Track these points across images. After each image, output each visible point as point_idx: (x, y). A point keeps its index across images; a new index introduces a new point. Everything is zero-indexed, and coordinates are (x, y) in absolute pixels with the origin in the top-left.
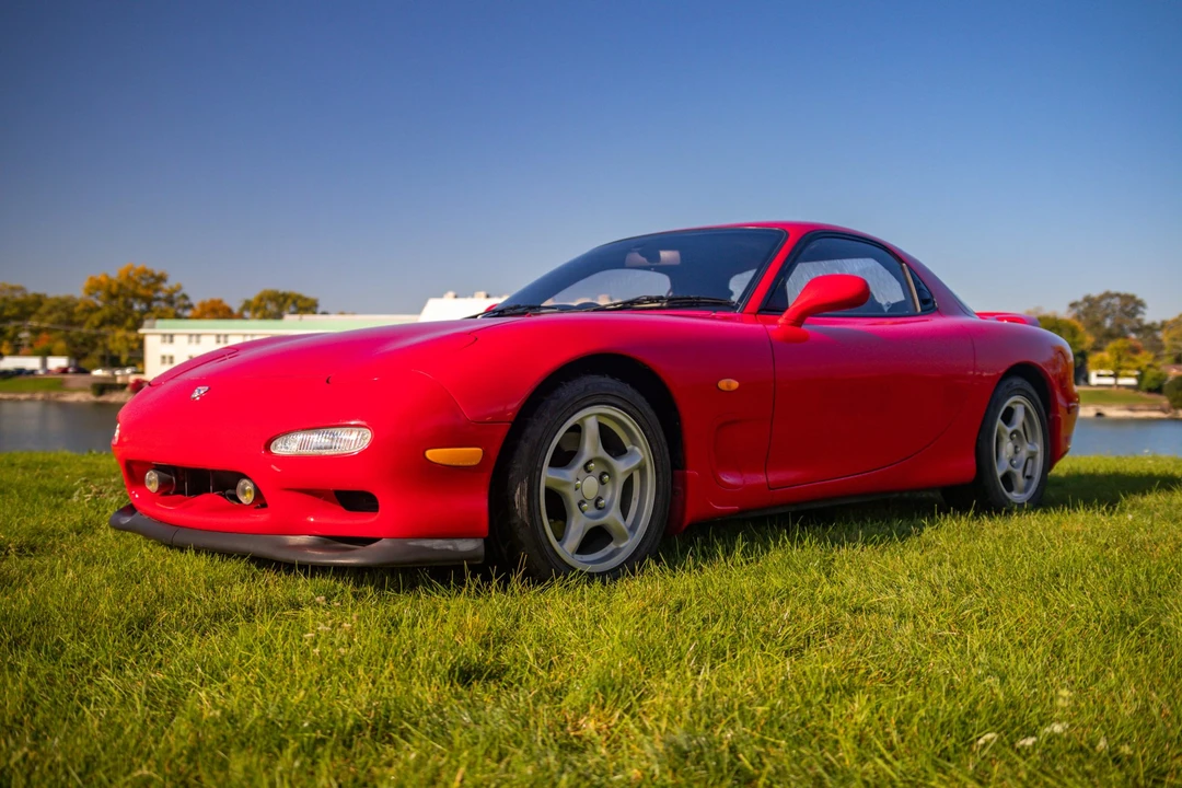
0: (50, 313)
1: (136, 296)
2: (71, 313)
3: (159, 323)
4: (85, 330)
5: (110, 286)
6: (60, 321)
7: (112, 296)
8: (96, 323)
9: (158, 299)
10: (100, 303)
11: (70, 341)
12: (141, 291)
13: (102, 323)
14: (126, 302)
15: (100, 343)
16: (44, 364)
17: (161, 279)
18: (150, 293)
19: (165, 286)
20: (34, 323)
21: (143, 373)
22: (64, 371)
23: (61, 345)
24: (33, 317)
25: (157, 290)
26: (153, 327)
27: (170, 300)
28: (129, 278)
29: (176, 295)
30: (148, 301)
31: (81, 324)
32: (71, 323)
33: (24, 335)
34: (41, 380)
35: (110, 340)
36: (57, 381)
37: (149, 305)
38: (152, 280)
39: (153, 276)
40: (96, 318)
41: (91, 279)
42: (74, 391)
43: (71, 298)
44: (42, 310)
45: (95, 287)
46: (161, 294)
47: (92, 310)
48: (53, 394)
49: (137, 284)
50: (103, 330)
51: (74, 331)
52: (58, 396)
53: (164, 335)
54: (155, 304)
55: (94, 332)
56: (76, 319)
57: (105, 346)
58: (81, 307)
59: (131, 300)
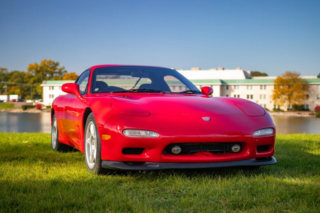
0: (15, 78)
1: (47, 72)
2: (23, 78)
3: (48, 82)
4: (28, 85)
5: (37, 68)
6: (19, 82)
7: (38, 72)
8: (32, 82)
9: (56, 73)
10: (34, 75)
11: (22, 89)
12: (49, 69)
13: (34, 82)
14: (43, 74)
15: (34, 90)
16: (8, 98)
17: (57, 64)
18: (53, 70)
19: (58, 67)
20: (9, 82)
21: (42, 101)
22: (14, 101)
23: (18, 91)
24: (9, 80)
25: (55, 69)
26: (46, 83)
27: (60, 73)
28: (45, 65)
29: (62, 71)
30: (52, 73)
31: (26, 82)
32: (23, 82)
33: (5, 87)
34: (5, 104)
35: (37, 88)
36: (11, 104)
37: (52, 75)
38: (54, 65)
39: (54, 63)
40: (32, 80)
41: (30, 65)
42: (16, 108)
43: (23, 73)
44: (13, 77)
45: (31, 68)
46: (57, 71)
47: (30, 77)
48: (8, 110)
49: (47, 67)
50: (35, 85)
51: (24, 85)
52: (10, 110)
53: (50, 87)
54: (55, 75)
55: (31, 85)
56: (25, 80)
57: (36, 91)
58: (26, 76)
59: (45, 73)
